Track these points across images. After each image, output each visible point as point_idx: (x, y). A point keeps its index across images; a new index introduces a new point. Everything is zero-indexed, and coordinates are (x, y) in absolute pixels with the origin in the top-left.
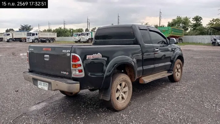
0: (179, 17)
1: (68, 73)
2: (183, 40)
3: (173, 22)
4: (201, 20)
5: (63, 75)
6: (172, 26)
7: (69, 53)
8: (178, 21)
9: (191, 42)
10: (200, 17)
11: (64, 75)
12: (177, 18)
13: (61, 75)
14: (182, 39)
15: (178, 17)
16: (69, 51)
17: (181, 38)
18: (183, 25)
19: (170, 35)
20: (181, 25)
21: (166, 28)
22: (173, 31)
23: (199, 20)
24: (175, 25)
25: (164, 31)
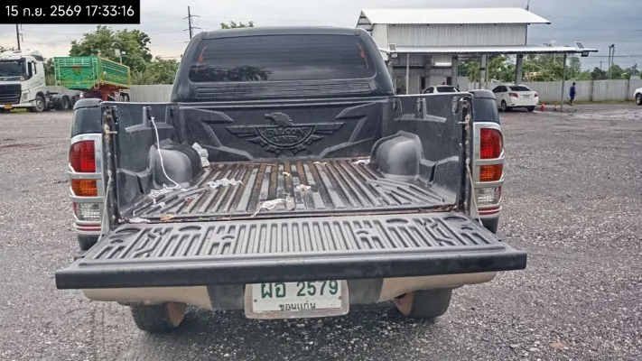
0: (105, 28)
3: (87, 43)
4: (147, 43)
6: (84, 55)
8: (104, 42)
10: (144, 36)
12: (98, 32)
14: (127, 95)
15: (100, 30)
17: (125, 91)
18: (124, 53)
19: (98, 82)
20: (117, 52)
21: (84, 61)
22: (104, 69)
23: (141, 44)
24: (96, 53)
25: (78, 70)
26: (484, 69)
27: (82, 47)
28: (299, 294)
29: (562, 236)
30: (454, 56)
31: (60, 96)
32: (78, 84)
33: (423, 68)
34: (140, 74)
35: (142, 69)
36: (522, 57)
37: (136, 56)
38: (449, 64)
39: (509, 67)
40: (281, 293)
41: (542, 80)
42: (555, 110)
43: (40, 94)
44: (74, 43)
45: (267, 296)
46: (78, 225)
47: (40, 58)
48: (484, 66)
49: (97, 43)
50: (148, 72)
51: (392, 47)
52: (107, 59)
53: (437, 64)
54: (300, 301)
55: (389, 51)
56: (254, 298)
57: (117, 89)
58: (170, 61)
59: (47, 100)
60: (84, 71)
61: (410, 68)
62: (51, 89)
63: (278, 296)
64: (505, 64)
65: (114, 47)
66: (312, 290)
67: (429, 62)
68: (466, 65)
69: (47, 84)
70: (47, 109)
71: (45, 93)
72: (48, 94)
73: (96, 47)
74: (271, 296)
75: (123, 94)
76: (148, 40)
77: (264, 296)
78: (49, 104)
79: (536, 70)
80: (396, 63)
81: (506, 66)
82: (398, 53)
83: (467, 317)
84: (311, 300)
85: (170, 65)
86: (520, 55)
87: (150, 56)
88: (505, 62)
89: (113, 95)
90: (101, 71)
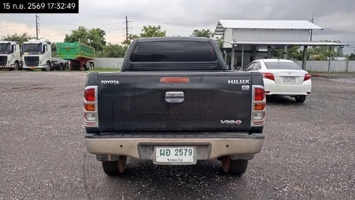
0: (83, 27)
1: (240, 121)
2: (95, 65)
3: (73, 35)
4: (104, 36)
5: (224, 126)
6: (72, 42)
7: (247, 84)
8: (82, 35)
9: (106, 67)
10: (103, 31)
11: (227, 127)
12: (79, 30)
13: (221, 126)
14: (93, 63)
15: (80, 28)
16: (247, 81)
17: (92, 61)
18: (92, 41)
19: (78, 56)
20: (89, 41)
21: (72, 45)
22: (82, 49)
23: (101, 36)
24: (78, 40)
25: (68, 50)
26: (286, 53)
27: (71, 37)
28: (176, 155)
29: (311, 142)
30: (269, 46)
31: (59, 63)
32: (68, 57)
33: (252, 52)
34: (100, 52)
35: (101, 49)
36: (307, 47)
37: (98, 42)
38: (266, 50)
39: (301, 52)
40: (168, 154)
41: (319, 60)
42: (325, 77)
43: (48, 62)
44: (67, 35)
45: (162, 155)
46: (86, 122)
47: (49, 43)
48: (285, 51)
49: (79, 35)
50: (104, 51)
51: (234, 40)
52: (83, 44)
53: (260, 50)
54: (176, 158)
55: (233, 43)
56: (157, 156)
57: (88, 60)
58: (115, 45)
59: (52, 65)
60: (71, 50)
61: (244, 51)
62: (55, 59)
63: (167, 155)
64: (299, 50)
65: (87, 38)
66: (181, 153)
67: (255, 49)
68: (277, 50)
69: (52, 57)
70: (52, 70)
71: (51, 61)
72: (53, 61)
73: (78, 38)
74: (164, 155)
75: (90, 63)
76: (104, 34)
77: (161, 155)
78: (53, 66)
79: (316, 54)
80: (237, 49)
81: (299, 52)
82: (238, 44)
83: (256, 175)
84: (181, 157)
85: (116, 47)
86: (306, 46)
87: (105, 43)
88: (298, 50)
89: (86, 63)
90: (80, 51)
